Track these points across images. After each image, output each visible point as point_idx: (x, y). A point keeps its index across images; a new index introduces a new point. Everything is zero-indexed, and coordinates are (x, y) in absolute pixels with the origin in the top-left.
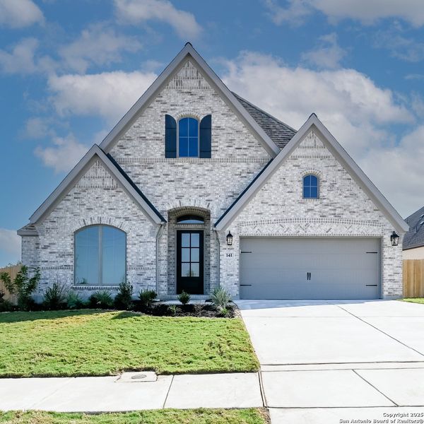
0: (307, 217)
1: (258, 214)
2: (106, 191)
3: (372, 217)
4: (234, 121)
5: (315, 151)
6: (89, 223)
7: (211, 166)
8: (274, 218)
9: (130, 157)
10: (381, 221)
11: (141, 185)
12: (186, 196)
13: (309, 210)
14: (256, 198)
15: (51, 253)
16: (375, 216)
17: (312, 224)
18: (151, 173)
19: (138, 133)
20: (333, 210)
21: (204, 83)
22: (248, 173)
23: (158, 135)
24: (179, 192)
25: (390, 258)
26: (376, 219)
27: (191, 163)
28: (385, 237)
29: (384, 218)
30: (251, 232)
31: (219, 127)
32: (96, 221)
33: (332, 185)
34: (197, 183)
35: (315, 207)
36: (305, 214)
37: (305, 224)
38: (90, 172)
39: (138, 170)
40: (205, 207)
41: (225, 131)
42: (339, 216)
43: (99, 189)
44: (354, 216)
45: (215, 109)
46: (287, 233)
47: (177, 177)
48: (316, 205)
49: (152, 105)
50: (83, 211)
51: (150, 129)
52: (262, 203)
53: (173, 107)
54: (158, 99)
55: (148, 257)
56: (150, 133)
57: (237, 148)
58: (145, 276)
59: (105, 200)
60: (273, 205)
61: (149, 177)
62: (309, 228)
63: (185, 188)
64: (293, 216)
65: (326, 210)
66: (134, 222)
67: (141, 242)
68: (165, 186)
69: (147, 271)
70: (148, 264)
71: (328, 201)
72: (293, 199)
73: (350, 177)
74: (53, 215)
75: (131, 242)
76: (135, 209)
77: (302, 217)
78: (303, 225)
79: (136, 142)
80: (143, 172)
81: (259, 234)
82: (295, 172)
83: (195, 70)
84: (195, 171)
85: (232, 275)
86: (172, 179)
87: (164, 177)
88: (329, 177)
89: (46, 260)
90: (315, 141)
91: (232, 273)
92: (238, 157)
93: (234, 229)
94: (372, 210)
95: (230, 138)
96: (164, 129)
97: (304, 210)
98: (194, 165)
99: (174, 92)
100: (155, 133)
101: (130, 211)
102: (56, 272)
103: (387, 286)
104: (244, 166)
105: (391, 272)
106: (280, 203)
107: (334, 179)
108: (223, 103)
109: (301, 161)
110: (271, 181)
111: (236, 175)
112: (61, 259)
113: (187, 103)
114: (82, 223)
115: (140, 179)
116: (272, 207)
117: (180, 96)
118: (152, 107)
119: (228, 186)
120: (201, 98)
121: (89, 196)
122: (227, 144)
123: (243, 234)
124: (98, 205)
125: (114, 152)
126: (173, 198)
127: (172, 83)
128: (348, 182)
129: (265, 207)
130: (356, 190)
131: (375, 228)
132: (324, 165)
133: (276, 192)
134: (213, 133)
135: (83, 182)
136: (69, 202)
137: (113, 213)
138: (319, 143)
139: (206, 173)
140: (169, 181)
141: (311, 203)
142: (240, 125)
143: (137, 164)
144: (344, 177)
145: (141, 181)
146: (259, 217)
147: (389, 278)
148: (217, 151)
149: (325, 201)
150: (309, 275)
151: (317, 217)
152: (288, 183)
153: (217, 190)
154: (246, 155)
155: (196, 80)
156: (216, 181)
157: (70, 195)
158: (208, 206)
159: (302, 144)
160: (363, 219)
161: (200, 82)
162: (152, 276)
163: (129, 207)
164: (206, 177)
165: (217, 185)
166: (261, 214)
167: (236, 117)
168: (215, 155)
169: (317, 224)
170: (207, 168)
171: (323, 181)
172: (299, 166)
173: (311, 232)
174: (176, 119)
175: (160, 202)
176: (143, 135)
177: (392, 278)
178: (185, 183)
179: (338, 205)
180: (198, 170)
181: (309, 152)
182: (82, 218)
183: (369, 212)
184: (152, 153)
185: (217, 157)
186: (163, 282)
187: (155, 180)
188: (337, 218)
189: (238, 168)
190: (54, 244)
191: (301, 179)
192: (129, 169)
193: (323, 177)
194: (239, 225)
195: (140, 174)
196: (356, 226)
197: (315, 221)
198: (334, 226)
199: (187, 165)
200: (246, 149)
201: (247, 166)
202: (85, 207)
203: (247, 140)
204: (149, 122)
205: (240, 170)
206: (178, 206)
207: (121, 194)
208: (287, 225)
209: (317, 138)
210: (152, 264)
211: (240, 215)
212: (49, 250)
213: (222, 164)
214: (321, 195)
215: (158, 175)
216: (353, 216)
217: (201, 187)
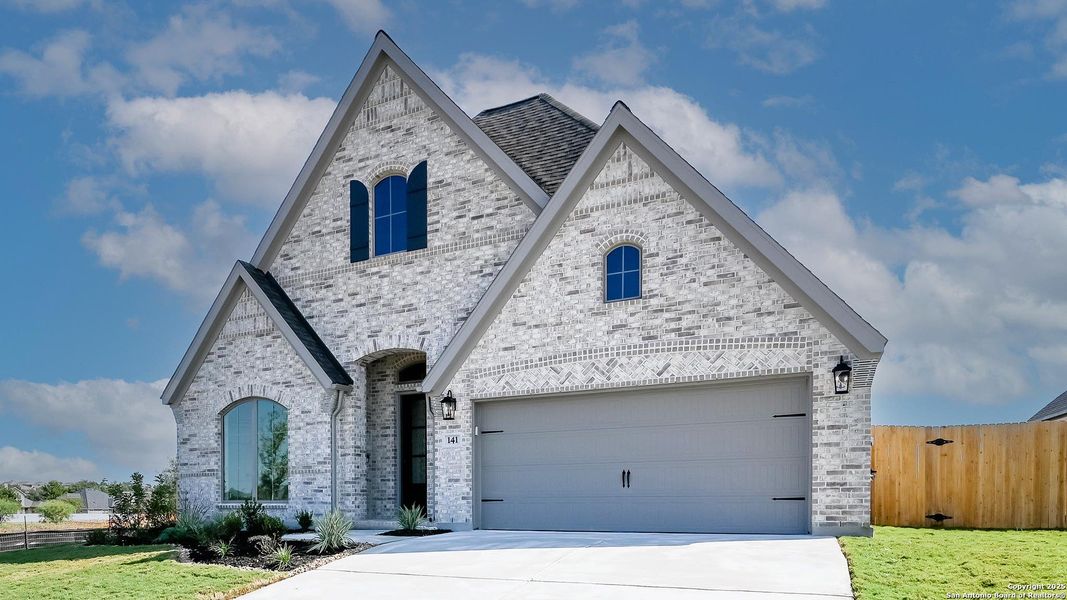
0: (613, 343)
1: (506, 349)
2: (258, 339)
3: (781, 324)
4: (469, 161)
5: (631, 189)
6: (237, 397)
7: (427, 263)
8: (540, 355)
9: (299, 272)
10: (805, 333)
11: (314, 320)
12: (385, 330)
13: (616, 328)
14: (502, 317)
15: (191, 450)
16: (789, 321)
17: (623, 360)
18: (330, 295)
19: (309, 227)
20: (672, 320)
21: (414, 100)
22: (496, 265)
23: (339, 223)
24: (374, 324)
25: (832, 427)
26: (791, 329)
27: (393, 264)
28: (817, 372)
29: (814, 325)
30: (492, 388)
31: (441, 182)
32: (245, 394)
33: (673, 261)
34: (402, 303)
35: (631, 319)
36: (606, 338)
37: (605, 360)
38: (238, 310)
39: (310, 294)
40: (416, 347)
41: (451, 188)
42: (690, 332)
43: (250, 337)
44: (729, 329)
45: (433, 147)
46: (567, 384)
47: (370, 296)
48: (632, 315)
49: (330, 169)
50: (230, 377)
51: (327, 214)
52: (515, 324)
53: (362, 164)
54: (338, 155)
55: (319, 451)
56: (327, 222)
57: (474, 218)
58: (315, 486)
59: (259, 355)
60: (536, 326)
61: (327, 303)
62: (617, 369)
63: (384, 314)
64: (579, 346)
65: (657, 322)
66: (298, 389)
67: (308, 424)
68: (352, 316)
69: (318, 476)
70: (319, 463)
71: (662, 301)
72: (579, 307)
73: (718, 233)
74: (193, 388)
75: (293, 425)
76: (299, 366)
77: (600, 344)
78: (602, 363)
79: (306, 244)
80: (318, 296)
81: (509, 392)
82: (584, 247)
83: (398, 79)
84: (399, 278)
85: (457, 480)
86: (363, 301)
87: (350, 298)
88: (663, 243)
89: (186, 462)
90: (630, 165)
91: (456, 476)
92: (476, 235)
93: (461, 385)
94: (779, 307)
95: (461, 200)
96: (349, 209)
97: (606, 328)
98: (397, 268)
99: (364, 133)
100: (334, 221)
101: (291, 370)
102: (197, 482)
103: (822, 501)
104: (487, 252)
105: (836, 464)
106: (552, 320)
107: (676, 246)
108: (448, 130)
109: (598, 219)
110: (533, 274)
111: (473, 273)
112: (204, 459)
113: (385, 150)
114: (228, 397)
115: (313, 309)
116: (536, 330)
117: (374, 139)
118: (330, 174)
119: (458, 298)
120: (409, 132)
121: (237, 350)
122: (456, 214)
123: (477, 395)
124: (249, 365)
125: (276, 269)
126: (365, 337)
127: (361, 118)
128: (711, 247)
129: (520, 333)
130: (735, 263)
131: (788, 352)
132: (652, 215)
133: (542, 297)
134: (430, 196)
135: (230, 328)
136: (212, 364)
137: (268, 375)
138: (640, 166)
139: (419, 278)
140: (358, 306)
141: (621, 311)
142: (479, 168)
143: (308, 282)
144: (703, 236)
145: (315, 313)
146: (508, 356)
147: (829, 479)
148: (437, 230)
149: (654, 302)
150: (626, 476)
151: (636, 340)
152: (569, 273)
153: (439, 310)
154: (491, 228)
155: (399, 101)
156: (437, 293)
157: (213, 353)
158: (422, 344)
159: (600, 179)
160: (755, 333)
161: (406, 100)
162: (325, 484)
163: (291, 362)
164: (419, 287)
165: (438, 301)
166: (512, 348)
167: (472, 152)
168: (434, 241)
169: (636, 359)
170: (419, 269)
171: (651, 255)
172: (593, 230)
173: (621, 377)
174: (366, 184)
175: (343, 348)
176: (317, 229)
177: (838, 479)
178: (384, 305)
179: (687, 307)
180: (405, 277)
181: (617, 192)
182: (228, 389)
183: (770, 314)
184: (331, 257)
185: (437, 244)
186: (349, 495)
187: (337, 307)
188: (683, 339)
189: (478, 259)
190: (195, 435)
191: (599, 259)
192: (298, 294)
193: (649, 246)
194: (470, 377)
195: (312, 301)
196: (735, 352)
197: (630, 351)
198: (677, 359)
199: (385, 269)
200: (491, 215)
201: (492, 251)
202: (232, 370)
203: (494, 196)
204: (325, 203)
205: (481, 262)
206: (372, 350)
207: (279, 340)
208: (565, 368)
209: (635, 156)
210: (325, 463)
211: (472, 357)
212: (188, 446)
213: (447, 255)
214: (645, 288)
215: (340, 297)
216: (727, 329)
217: (410, 308)
